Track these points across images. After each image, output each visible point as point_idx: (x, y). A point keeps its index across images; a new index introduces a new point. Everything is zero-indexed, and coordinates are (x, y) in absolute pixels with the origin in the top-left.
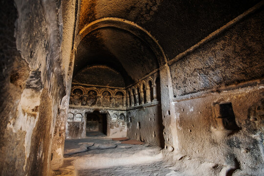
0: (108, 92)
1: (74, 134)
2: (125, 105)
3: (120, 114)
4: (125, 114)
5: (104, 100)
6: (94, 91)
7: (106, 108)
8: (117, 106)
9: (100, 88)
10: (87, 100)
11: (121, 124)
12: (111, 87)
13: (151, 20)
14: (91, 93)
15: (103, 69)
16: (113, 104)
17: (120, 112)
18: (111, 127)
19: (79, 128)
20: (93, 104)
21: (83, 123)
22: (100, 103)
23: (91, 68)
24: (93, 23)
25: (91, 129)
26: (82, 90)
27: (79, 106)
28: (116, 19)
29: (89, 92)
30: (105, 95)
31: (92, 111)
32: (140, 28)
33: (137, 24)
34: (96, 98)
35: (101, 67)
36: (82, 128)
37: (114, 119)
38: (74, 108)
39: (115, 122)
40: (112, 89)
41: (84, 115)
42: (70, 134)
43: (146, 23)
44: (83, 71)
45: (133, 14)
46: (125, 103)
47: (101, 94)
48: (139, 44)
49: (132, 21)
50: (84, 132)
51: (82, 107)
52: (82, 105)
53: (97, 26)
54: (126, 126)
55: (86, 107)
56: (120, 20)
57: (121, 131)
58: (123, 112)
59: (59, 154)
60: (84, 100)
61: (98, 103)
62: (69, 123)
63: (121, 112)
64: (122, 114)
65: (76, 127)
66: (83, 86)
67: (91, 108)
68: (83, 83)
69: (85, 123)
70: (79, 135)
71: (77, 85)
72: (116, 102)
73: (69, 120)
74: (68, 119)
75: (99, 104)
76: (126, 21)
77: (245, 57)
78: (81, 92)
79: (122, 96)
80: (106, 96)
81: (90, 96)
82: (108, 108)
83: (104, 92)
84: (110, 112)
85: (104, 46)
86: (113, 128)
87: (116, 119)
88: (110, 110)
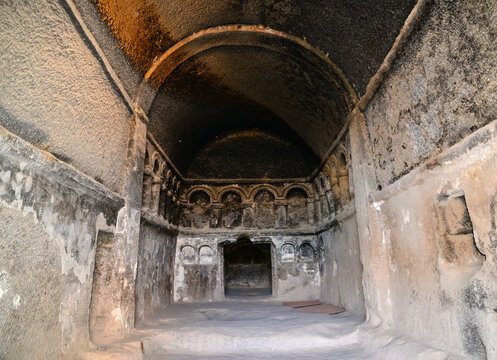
0: (269, 192)
1: (198, 291)
2: (311, 221)
3: (300, 243)
4: (314, 244)
5: (260, 213)
6: (233, 193)
7: (266, 230)
8: (291, 223)
9: (247, 184)
10: (221, 215)
11: (305, 267)
12: (273, 180)
13: (295, 13)
14: (230, 198)
15: (251, 138)
16: (282, 219)
17: (301, 240)
18: (279, 276)
19: (206, 279)
20: (236, 223)
21: (216, 267)
22: (251, 220)
23: (224, 140)
24: (170, 52)
25: (251, 284)
26: (208, 192)
27: (206, 228)
28: (220, 29)
29: (224, 196)
30: (262, 199)
31: (233, 240)
32: (281, 34)
33: (272, 27)
34: (241, 210)
35: (246, 134)
36: (214, 279)
37: (288, 256)
38: (193, 235)
39: (291, 264)
40: (278, 184)
41: (215, 248)
42: (189, 293)
43: (288, 20)
44: (207, 150)
45: (251, 8)
46: (311, 215)
47: (252, 198)
48: (297, 70)
49: (257, 24)
50: (220, 288)
51: (212, 230)
52: (212, 226)
53: (186, 54)
54: (318, 274)
55: (219, 230)
56: (229, 28)
57: (306, 283)
58: (309, 238)
59: (116, 319)
60: (215, 216)
61: (246, 221)
62: (185, 267)
63: (304, 238)
64: (306, 244)
65: (201, 276)
66: (208, 184)
67: (231, 234)
68: (211, 177)
69: (221, 268)
70: (208, 294)
71: (197, 183)
72: (291, 215)
73: (187, 262)
74: (185, 258)
75: (250, 222)
76: (244, 28)
77: (468, 67)
78: (207, 198)
79: (303, 200)
80: (264, 202)
81: (227, 204)
82: (271, 229)
83: (259, 192)
84: (275, 240)
85: (226, 88)
86: (285, 279)
87: (292, 255)
88: (274, 234)
